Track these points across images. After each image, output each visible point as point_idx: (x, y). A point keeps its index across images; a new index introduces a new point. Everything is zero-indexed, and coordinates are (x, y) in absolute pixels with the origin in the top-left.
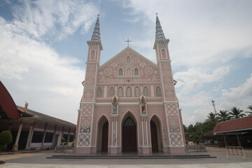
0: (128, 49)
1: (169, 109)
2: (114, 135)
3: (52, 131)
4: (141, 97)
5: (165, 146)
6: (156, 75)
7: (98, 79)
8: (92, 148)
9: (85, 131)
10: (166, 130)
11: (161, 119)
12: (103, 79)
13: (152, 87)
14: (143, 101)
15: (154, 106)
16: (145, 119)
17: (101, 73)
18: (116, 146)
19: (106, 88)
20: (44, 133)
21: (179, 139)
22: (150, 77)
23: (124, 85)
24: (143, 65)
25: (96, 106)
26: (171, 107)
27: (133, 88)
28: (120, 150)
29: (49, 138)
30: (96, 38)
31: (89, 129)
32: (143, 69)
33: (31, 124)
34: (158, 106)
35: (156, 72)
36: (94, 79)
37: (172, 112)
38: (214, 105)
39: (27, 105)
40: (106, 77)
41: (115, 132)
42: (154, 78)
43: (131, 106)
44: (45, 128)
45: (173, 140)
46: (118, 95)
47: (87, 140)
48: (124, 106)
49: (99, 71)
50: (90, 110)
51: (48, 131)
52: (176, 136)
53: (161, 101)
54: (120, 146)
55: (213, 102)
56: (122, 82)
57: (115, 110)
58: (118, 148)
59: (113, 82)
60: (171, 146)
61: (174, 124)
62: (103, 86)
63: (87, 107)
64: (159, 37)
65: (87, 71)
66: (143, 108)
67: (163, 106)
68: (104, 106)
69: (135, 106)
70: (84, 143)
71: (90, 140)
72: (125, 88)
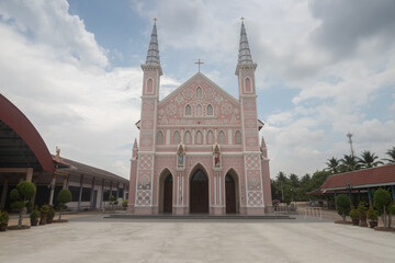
0: (199, 76)
1: (249, 162)
2: (180, 193)
3: (90, 186)
4: (214, 146)
5: (241, 206)
6: (236, 115)
7: (158, 119)
8: (153, 208)
9: (144, 188)
10: (243, 187)
11: (239, 174)
12: (165, 120)
13: (230, 132)
14: (217, 150)
15: (231, 157)
16: (218, 174)
17: (162, 111)
18: (183, 205)
19: (168, 132)
20: (79, 188)
21: (259, 198)
22: (228, 117)
23: (193, 128)
24: (218, 100)
25: (156, 157)
26: (252, 158)
27: (205, 133)
28: (188, 211)
29: (87, 195)
30: (154, 59)
31: (149, 185)
32: (220, 107)
33: (65, 177)
34: (237, 157)
35: (236, 111)
36: (152, 121)
37: (253, 165)
38: (351, 142)
39: (58, 152)
40: (169, 117)
41: (181, 189)
42: (234, 119)
43: (201, 157)
44: (81, 183)
45: (251, 199)
46: (185, 143)
47: (148, 198)
48: (192, 157)
49: (159, 108)
50: (149, 162)
51: (85, 186)
52: (255, 195)
53: (240, 150)
54: (188, 205)
55: (350, 136)
56: (190, 124)
57: (181, 162)
58: (185, 208)
59: (178, 124)
60: (248, 206)
61: (254, 180)
62: (165, 129)
63: (146, 159)
64: (244, 58)
65: (143, 110)
66: (217, 160)
67: (242, 157)
68: (166, 157)
69: (206, 157)
70: (144, 202)
71: (151, 198)
72: (193, 133)
